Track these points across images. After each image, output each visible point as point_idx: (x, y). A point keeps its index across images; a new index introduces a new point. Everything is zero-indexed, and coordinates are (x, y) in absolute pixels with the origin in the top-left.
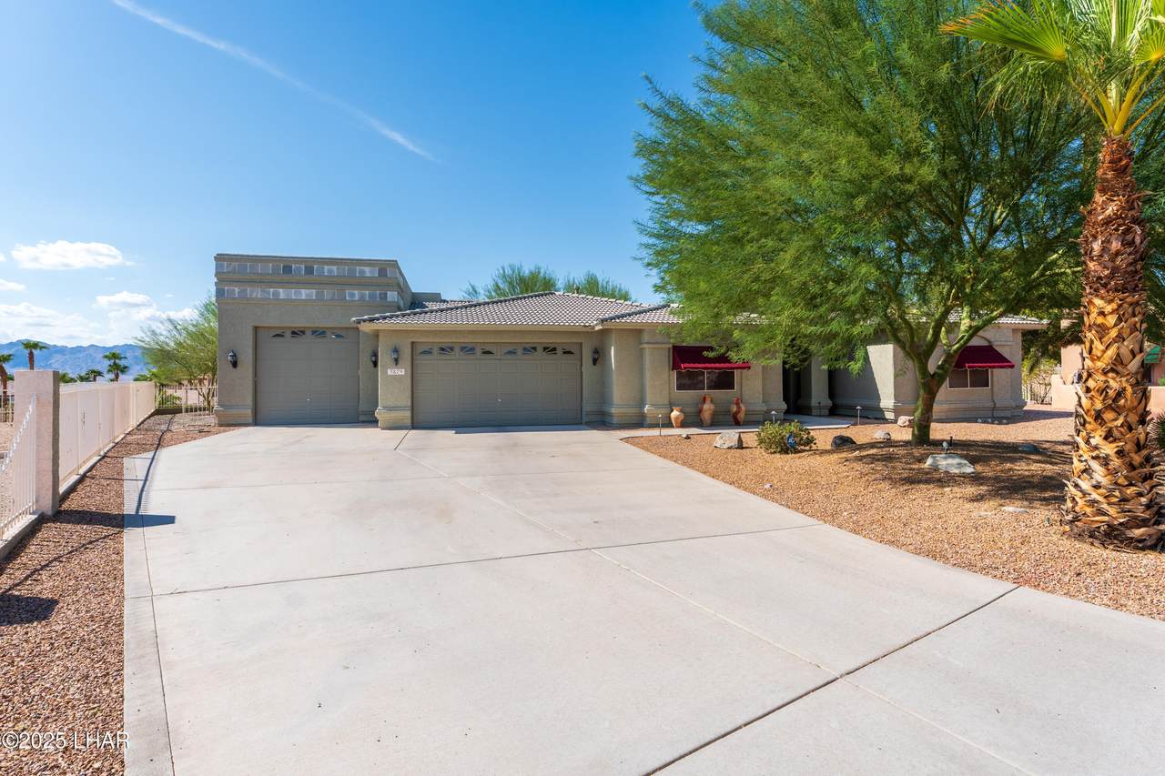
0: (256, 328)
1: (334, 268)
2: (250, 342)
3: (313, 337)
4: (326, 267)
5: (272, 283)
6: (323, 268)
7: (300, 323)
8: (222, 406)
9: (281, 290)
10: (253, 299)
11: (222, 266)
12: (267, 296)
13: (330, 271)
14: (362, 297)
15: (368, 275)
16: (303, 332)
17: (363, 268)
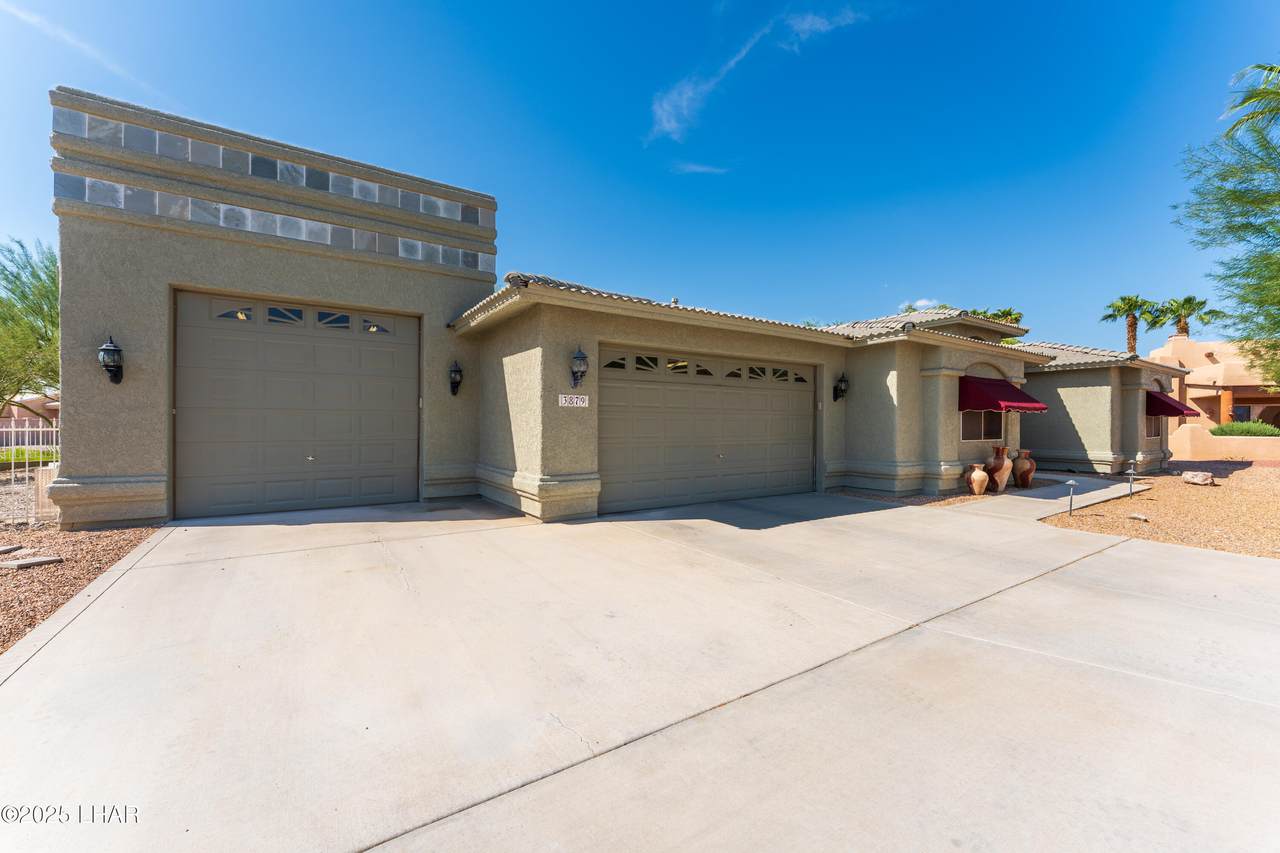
0: (176, 292)
1: (375, 187)
2: (163, 322)
3: (320, 325)
4: (356, 183)
5: (223, 191)
6: (351, 183)
7: (293, 291)
8: (71, 478)
9: (248, 212)
10: (171, 220)
11: (77, 122)
12: (210, 219)
13: (363, 190)
14: (430, 256)
15: (442, 214)
16: (299, 314)
17: (434, 199)
